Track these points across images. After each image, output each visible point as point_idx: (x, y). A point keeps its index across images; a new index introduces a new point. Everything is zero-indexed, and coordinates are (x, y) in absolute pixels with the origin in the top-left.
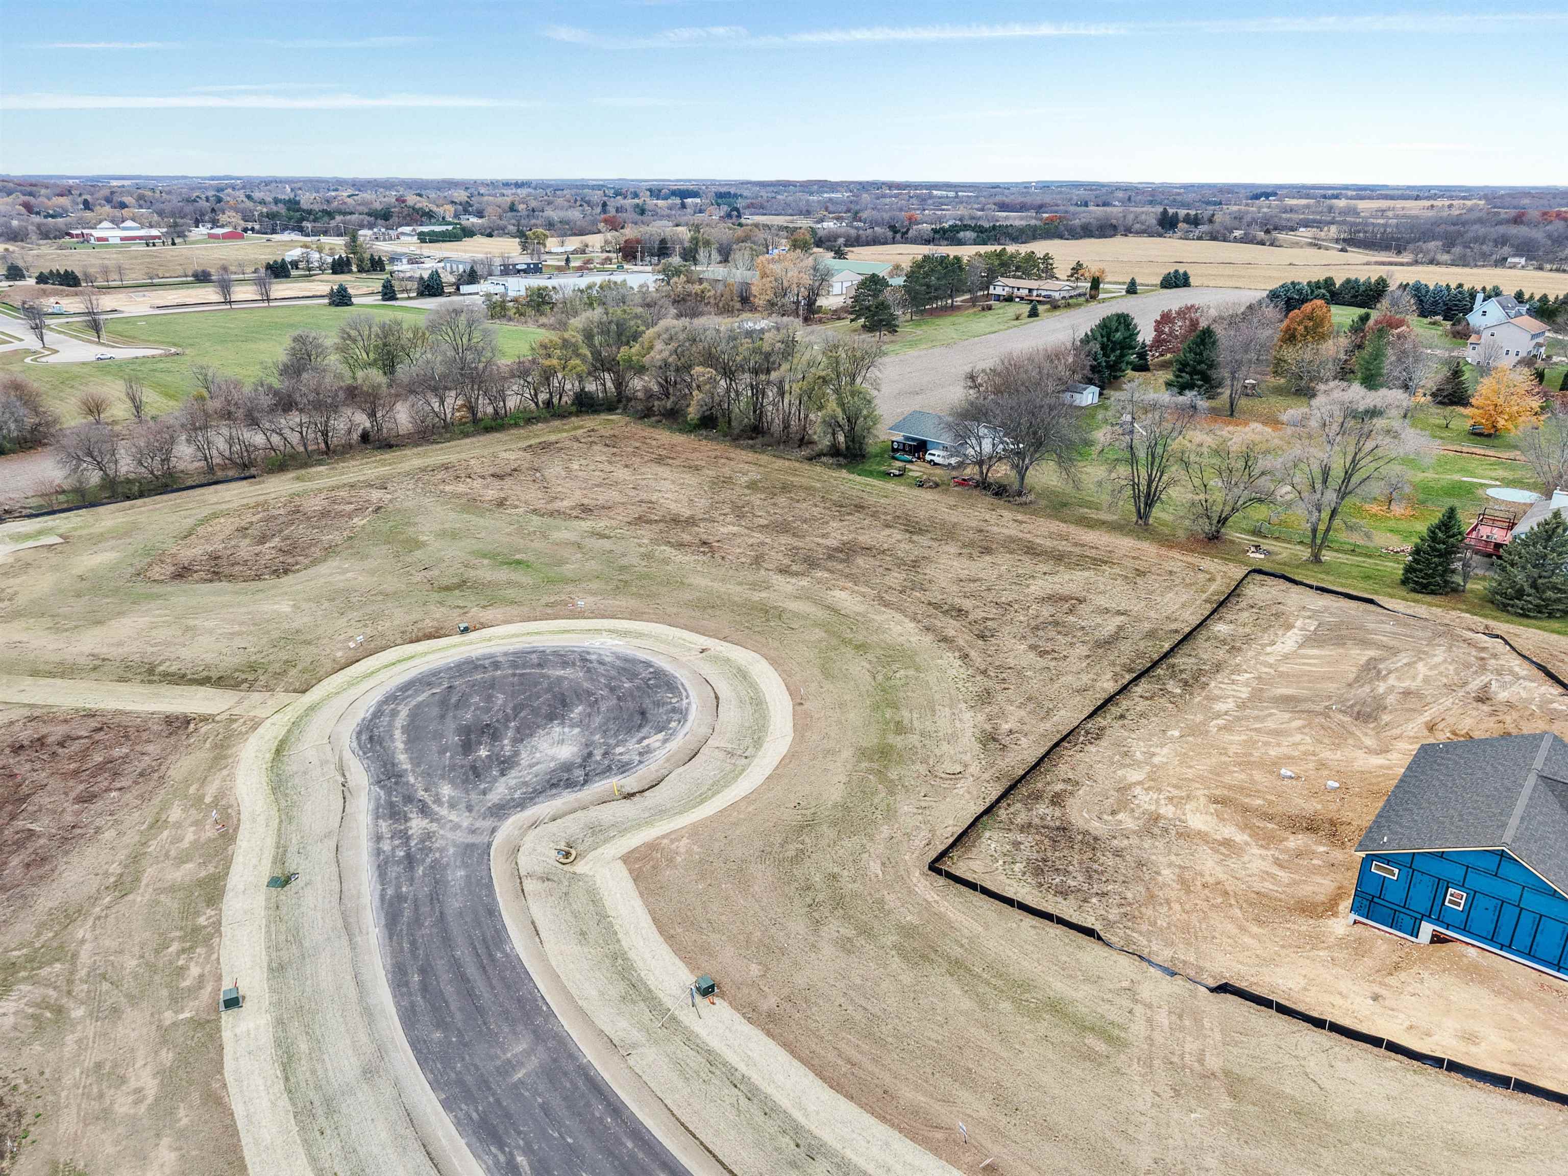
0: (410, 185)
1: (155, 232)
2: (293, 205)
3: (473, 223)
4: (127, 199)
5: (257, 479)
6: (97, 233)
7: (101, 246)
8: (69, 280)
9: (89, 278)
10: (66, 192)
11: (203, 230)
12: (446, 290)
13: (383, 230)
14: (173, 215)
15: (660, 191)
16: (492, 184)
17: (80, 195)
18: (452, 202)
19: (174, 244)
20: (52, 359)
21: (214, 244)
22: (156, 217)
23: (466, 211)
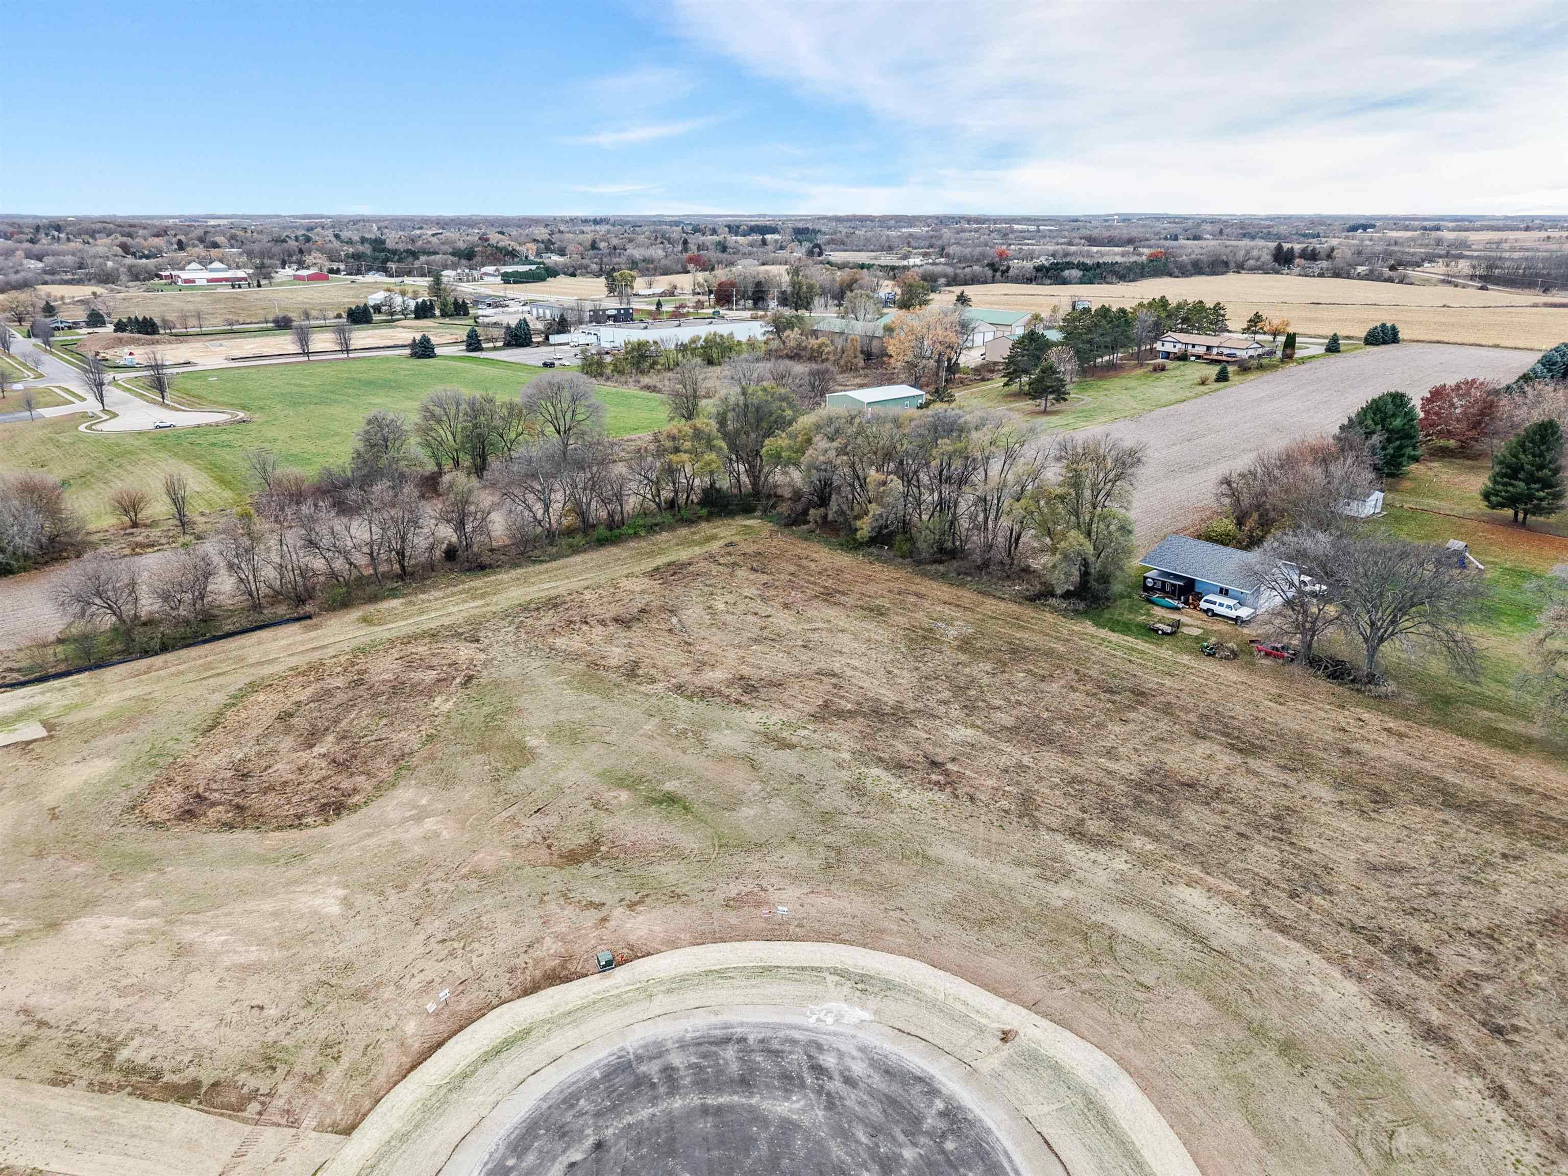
0: (491, 222)
1: (241, 274)
2: (378, 244)
3: (556, 263)
4: (220, 239)
5: (314, 621)
6: (184, 275)
7: (187, 288)
8: (147, 327)
9: (167, 325)
10: (162, 232)
11: (289, 271)
12: (535, 339)
13: (467, 271)
14: (262, 255)
15: (738, 227)
16: (572, 221)
17: (175, 235)
18: (535, 240)
19: (259, 286)
20: (109, 426)
21: (300, 286)
22: (244, 258)
23: (548, 250)
